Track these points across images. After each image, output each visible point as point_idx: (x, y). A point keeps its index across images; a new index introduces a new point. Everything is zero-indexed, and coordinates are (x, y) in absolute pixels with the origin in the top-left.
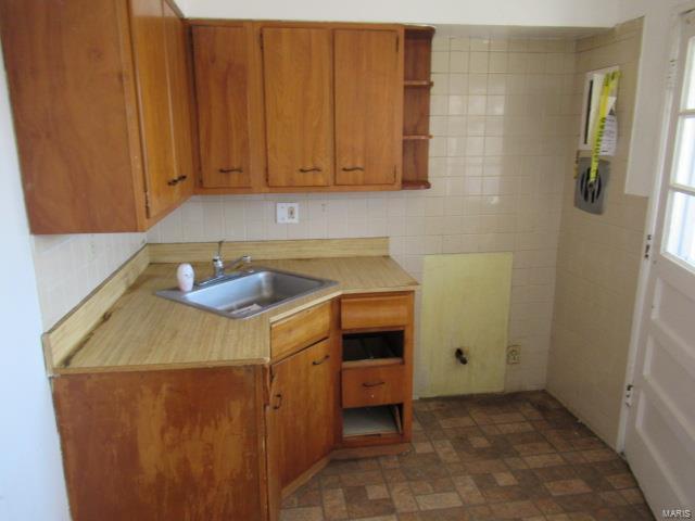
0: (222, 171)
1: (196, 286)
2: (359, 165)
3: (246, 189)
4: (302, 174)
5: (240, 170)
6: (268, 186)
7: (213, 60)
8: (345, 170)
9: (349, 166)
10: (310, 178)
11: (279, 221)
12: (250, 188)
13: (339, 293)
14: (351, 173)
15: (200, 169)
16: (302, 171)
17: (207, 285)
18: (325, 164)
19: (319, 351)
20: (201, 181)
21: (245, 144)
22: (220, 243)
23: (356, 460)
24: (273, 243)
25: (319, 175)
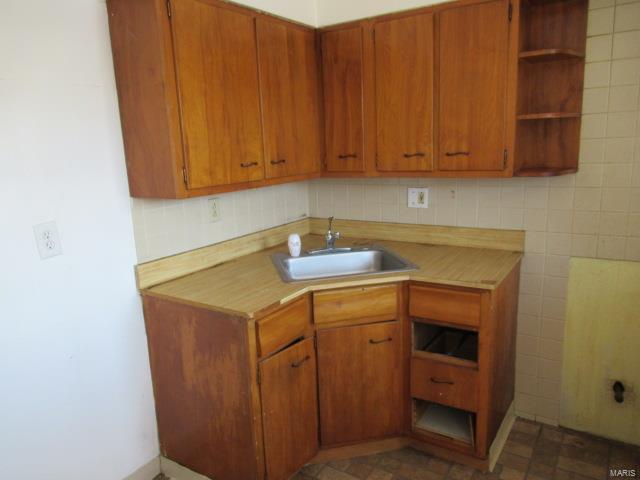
0: (341, 157)
1: (304, 253)
2: (464, 148)
3: (359, 173)
4: (406, 159)
5: (354, 156)
6: (380, 171)
7: (336, 60)
8: (448, 155)
9: (453, 150)
10: (413, 163)
11: (410, 205)
12: (362, 172)
13: (406, 278)
14: (455, 158)
15: (325, 155)
16: (406, 156)
17: (316, 254)
18: (429, 149)
19: (380, 331)
20: (326, 166)
21: (359, 133)
22: (331, 219)
23: (430, 456)
24: (404, 226)
25: (423, 160)
